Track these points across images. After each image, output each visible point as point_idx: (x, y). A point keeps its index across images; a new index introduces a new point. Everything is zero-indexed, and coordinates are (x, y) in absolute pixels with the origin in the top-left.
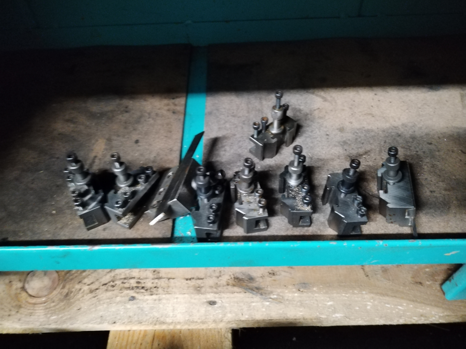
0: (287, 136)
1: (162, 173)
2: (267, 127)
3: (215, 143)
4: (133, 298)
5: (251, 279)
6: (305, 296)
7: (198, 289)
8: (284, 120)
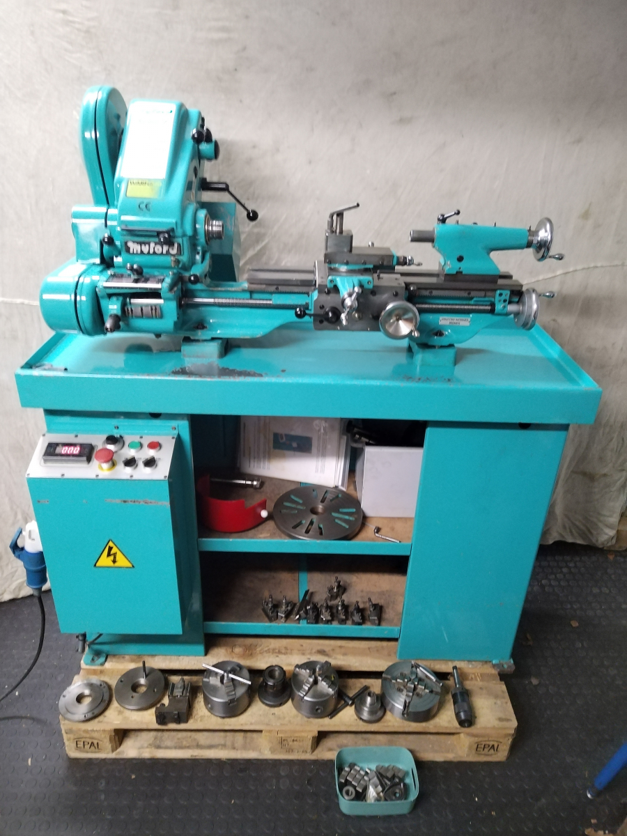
0: (340, 593)
1: (295, 604)
2: (333, 589)
3: (312, 593)
4: (277, 656)
5: (324, 651)
6: (345, 657)
7: (303, 654)
8: (339, 586)
